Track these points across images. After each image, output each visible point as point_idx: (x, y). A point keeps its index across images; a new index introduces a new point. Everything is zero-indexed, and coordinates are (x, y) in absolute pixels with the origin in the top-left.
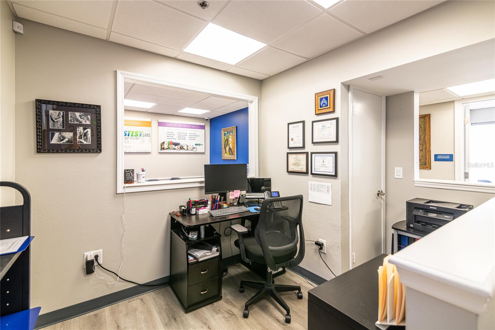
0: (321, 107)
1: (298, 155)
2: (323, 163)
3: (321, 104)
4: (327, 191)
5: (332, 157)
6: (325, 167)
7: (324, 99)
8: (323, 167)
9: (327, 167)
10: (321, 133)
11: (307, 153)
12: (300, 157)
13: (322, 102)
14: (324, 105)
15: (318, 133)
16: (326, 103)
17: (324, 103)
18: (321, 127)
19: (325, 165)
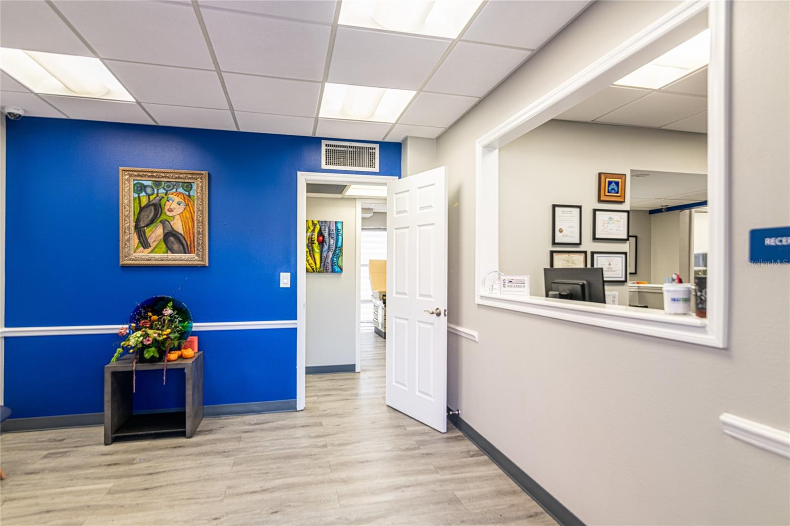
0: (609, 192)
1: (572, 255)
2: (610, 266)
3: (610, 189)
4: (611, 302)
5: (621, 258)
6: (612, 271)
7: (613, 183)
8: (609, 271)
9: (614, 271)
10: (607, 226)
11: (585, 253)
12: (574, 258)
13: (611, 187)
14: (613, 191)
15: (603, 226)
16: (616, 189)
17: (613, 189)
18: (607, 219)
19: (612, 268)
